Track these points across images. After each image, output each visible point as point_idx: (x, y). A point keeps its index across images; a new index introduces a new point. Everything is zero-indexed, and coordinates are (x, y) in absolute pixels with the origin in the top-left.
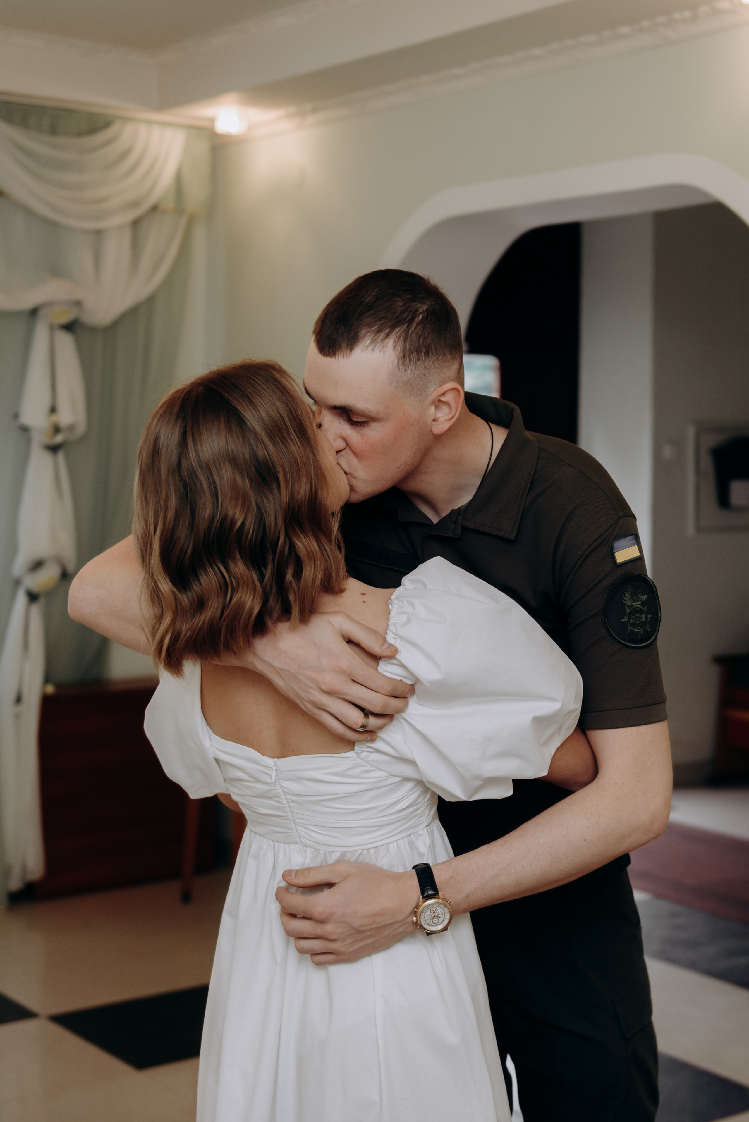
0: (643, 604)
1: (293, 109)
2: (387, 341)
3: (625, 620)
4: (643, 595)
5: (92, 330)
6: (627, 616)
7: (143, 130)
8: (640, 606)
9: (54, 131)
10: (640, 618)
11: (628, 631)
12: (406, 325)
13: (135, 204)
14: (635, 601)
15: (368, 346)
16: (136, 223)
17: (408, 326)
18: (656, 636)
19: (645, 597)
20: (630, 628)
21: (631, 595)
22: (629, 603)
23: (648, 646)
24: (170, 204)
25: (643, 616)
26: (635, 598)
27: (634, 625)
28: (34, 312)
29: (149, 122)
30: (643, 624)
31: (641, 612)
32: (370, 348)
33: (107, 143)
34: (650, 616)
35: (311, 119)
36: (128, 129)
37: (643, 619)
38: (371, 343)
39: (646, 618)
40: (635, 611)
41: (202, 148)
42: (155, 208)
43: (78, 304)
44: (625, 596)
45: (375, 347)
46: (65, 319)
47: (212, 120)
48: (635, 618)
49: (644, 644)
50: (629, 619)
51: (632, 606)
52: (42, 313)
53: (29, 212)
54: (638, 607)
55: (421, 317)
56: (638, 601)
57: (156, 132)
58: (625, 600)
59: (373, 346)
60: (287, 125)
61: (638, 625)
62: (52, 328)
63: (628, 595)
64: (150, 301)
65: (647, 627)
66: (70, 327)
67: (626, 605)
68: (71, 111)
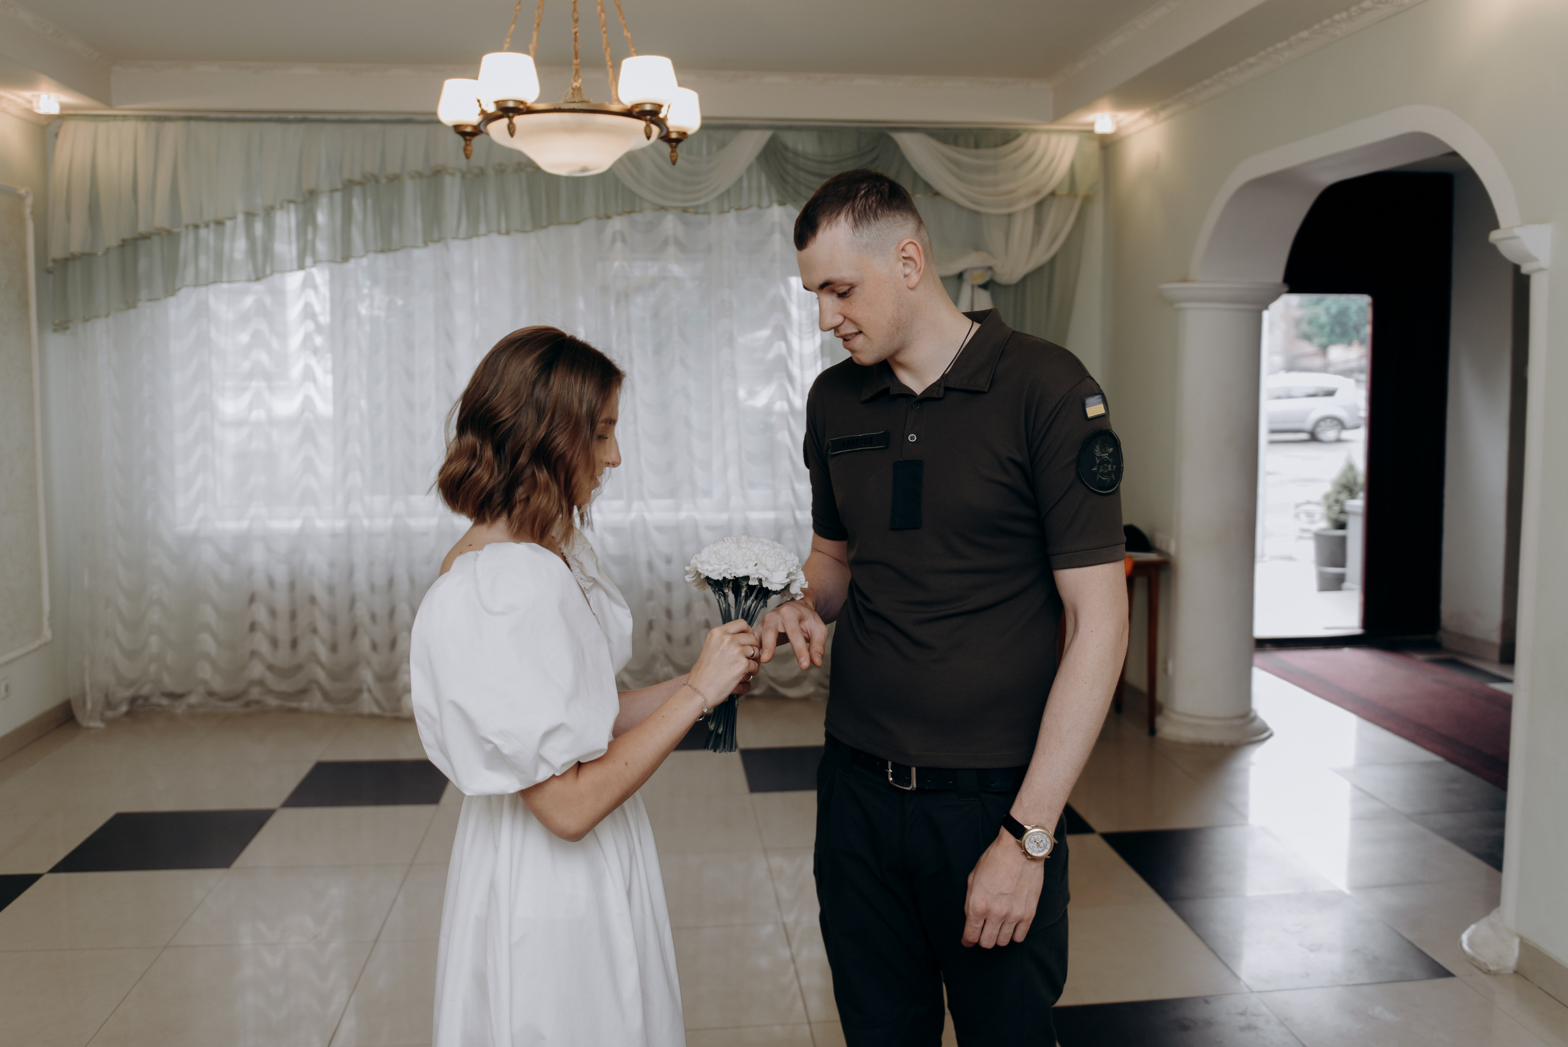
0: (1110, 455)
1: (1148, 109)
2: (838, 218)
3: (1095, 469)
4: (1110, 448)
5: (1006, 287)
6: (1097, 466)
7: (1044, 138)
8: (1107, 457)
9: (977, 146)
10: (1107, 468)
11: (1098, 479)
12: (851, 201)
13: (1036, 192)
14: (1103, 453)
15: (826, 228)
16: (1040, 205)
17: (854, 201)
18: (1119, 486)
19: (1111, 449)
20: (1099, 476)
21: (1100, 448)
22: (1098, 454)
23: (1113, 492)
24: (1064, 190)
25: (1110, 466)
26: (1104, 450)
27: (1102, 474)
28: (960, 276)
29: (1049, 132)
30: (1109, 473)
31: (1108, 462)
32: (828, 228)
33: (1016, 150)
34: (1115, 466)
35: (1163, 115)
36: (1033, 138)
37: (1110, 469)
38: (827, 224)
39: (1112, 468)
40: (1103, 462)
41: (1093, 147)
42: (1053, 194)
43: (990, 268)
44: (1096, 448)
45: (831, 225)
46: (981, 281)
47: (1092, 124)
48: (1103, 468)
49: (1110, 491)
50: (1099, 468)
51: (1101, 457)
52: (966, 276)
53: (960, 207)
54: (1106, 459)
55: (863, 192)
56: (1106, 453)
57: (1054, 139)
58: (1096, 452)
59: (829, 225)
60: (1148, 122)
61: (1106, 474)
62: (973, 287)
63: (1098, 448)
64: (1052, 261)
65: (1113, 476)
66: (984, 286)
67: (1096, 456)
68: (990, 130)
